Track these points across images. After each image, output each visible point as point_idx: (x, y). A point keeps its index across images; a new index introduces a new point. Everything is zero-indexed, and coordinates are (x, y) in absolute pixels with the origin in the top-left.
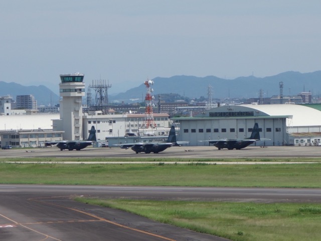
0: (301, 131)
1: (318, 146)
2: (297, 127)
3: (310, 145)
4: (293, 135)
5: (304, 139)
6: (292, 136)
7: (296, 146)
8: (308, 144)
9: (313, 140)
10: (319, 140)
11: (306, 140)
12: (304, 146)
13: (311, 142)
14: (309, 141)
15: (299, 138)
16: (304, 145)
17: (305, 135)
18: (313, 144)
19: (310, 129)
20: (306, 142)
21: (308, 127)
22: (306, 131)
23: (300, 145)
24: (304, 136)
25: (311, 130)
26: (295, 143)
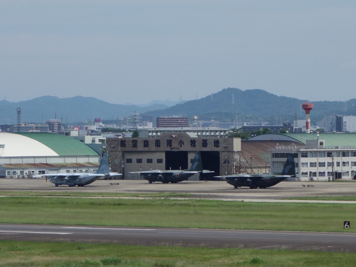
0: (13, 161)
1: (32, 178)
2: (10, 158)
3: (23, 177)
4: (4, 166)
5: (17, 171)
6: (3, 168)
7: (8, 179)
8: (21, 176)
9: (26, 171)
10: (33, 172)
11: (18, 172)
12: (16, 179)
13: (25, 174)
14: (22, 173)
15: (11, 169)
16: (17, 177)
17: (18, 166)
18: (26, 177)
19: (24, 159)
20: (19, 173)
21: (22, 157)
22: (19, 161)
23: (11, 177)
24: (16, 167)
25: (25, 161)
26: (6, 175)
